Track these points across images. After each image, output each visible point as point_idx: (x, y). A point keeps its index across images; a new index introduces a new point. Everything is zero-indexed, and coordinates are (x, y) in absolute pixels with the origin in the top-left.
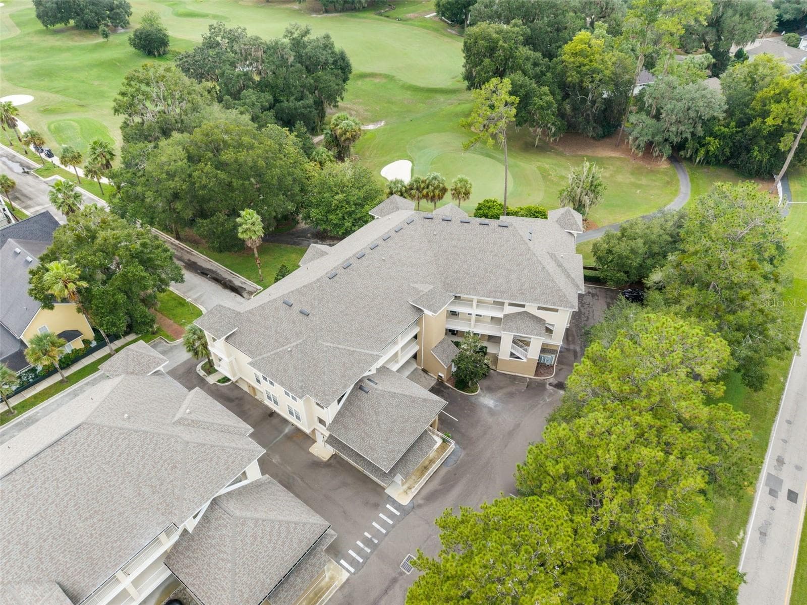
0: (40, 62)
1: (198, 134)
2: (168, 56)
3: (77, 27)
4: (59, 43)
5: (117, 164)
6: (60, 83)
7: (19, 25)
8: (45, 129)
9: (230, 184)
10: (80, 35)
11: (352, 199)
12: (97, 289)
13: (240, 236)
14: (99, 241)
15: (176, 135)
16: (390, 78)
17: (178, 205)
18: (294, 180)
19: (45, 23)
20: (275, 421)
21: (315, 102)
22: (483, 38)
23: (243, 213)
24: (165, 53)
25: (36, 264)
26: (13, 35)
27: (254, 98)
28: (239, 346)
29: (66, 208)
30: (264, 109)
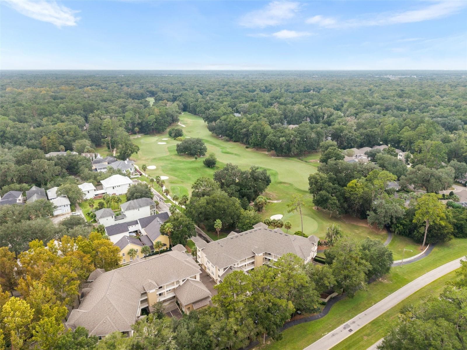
0: (173, 165)
1: (211, 197)
2: (215, 168)
3: (188, 154)
4: (181, 159)
5: (188, 202)
6: (177, 174)
7: (170, 151)
8: (170, 188)
9: (215, 212)
10: (188, 157)
11: (251, 222)
12: (175, 232)
13: (215, 227)
14: (179, 220)
15: (206, 197)
16: (291, 185)
17: (200, 216)
18: (235, 214)
19: (178, 153)
20: (208, 277)
21: (254, 191)
22: (314, 178)
23: (217, 220)
24: (214, 167)
25: (163, 224)
26: (167, 155)
27: (234, 187)
28: (204, 252)
29: (172, 212)
30: (236, 191)
